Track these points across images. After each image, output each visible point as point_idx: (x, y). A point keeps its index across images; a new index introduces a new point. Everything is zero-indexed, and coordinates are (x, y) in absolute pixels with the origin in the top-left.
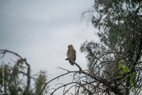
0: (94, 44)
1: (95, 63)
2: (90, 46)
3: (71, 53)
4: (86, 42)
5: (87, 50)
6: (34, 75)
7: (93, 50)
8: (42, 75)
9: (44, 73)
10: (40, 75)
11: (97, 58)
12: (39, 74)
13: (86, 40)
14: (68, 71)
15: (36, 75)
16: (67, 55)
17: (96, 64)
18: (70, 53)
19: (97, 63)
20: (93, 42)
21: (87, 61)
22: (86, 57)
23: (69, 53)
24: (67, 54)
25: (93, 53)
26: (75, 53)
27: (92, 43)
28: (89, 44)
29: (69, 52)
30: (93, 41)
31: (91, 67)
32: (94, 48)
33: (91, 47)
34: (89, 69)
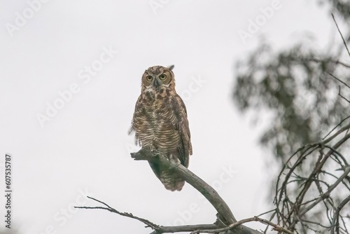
1: (313, 175)
3: (158, 119)
4: (264, 48)
11: (321, 146)
13: (262, 37)
14: (149, 224)
16: (134, 133)
17: (317, 182)
18: (149, 119)
23: (143, 119)
24: (135, 127)
26: (177, 114)
29: (144, 113)
31: (287, 200)
34: (277, 210)
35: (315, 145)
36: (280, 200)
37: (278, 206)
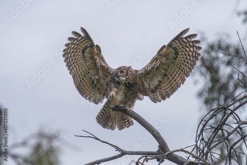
0: (228, 47)
1: (220, 126)
2: (213, 54)
5: (204, 70)
6: (16, 145)
7: (224, 71)
8: (45, 144)
9: (51, 138)
10: (38, 147)
11: (225, 109)
12: (33, 142)
14: (118, 149)
15: (24, 144)
17: (222, 130)
19: (225, 127)
20: (227, 41)
21: (201, 109)
22: (200, 94)
25: (223, 80)
27: (223, 45)
28: (212, 47)
30: (224, 37)
31: (203, 139)
32: (229, 63)
33: (217, 58)
34: (196, 145)
35: (222, 108)
36: (199, 139)
37: (197, 143)
